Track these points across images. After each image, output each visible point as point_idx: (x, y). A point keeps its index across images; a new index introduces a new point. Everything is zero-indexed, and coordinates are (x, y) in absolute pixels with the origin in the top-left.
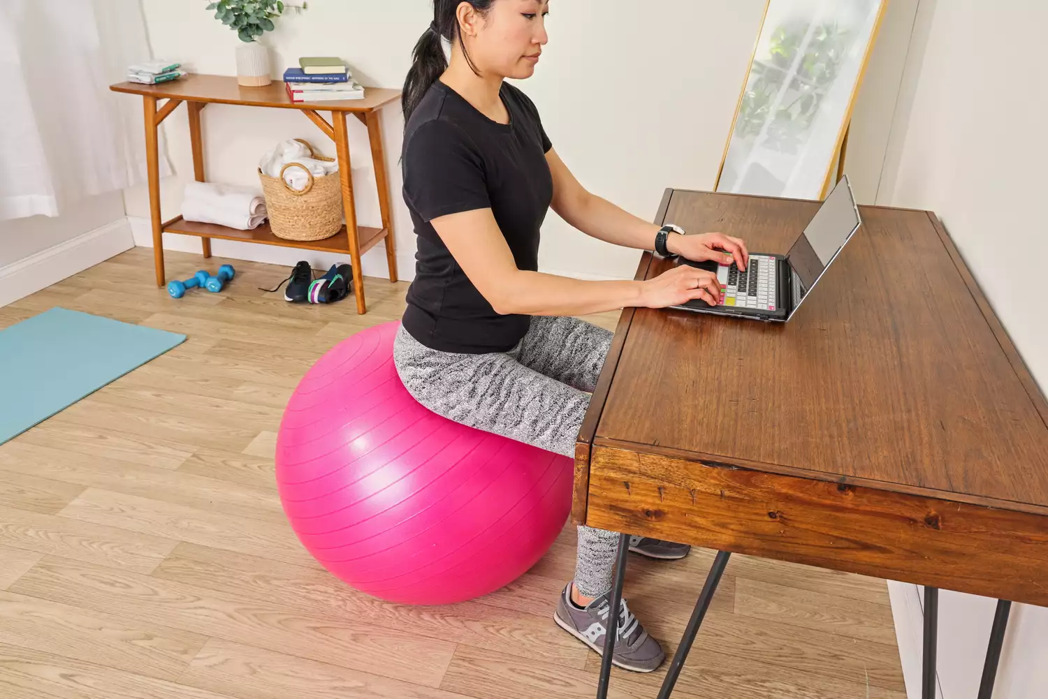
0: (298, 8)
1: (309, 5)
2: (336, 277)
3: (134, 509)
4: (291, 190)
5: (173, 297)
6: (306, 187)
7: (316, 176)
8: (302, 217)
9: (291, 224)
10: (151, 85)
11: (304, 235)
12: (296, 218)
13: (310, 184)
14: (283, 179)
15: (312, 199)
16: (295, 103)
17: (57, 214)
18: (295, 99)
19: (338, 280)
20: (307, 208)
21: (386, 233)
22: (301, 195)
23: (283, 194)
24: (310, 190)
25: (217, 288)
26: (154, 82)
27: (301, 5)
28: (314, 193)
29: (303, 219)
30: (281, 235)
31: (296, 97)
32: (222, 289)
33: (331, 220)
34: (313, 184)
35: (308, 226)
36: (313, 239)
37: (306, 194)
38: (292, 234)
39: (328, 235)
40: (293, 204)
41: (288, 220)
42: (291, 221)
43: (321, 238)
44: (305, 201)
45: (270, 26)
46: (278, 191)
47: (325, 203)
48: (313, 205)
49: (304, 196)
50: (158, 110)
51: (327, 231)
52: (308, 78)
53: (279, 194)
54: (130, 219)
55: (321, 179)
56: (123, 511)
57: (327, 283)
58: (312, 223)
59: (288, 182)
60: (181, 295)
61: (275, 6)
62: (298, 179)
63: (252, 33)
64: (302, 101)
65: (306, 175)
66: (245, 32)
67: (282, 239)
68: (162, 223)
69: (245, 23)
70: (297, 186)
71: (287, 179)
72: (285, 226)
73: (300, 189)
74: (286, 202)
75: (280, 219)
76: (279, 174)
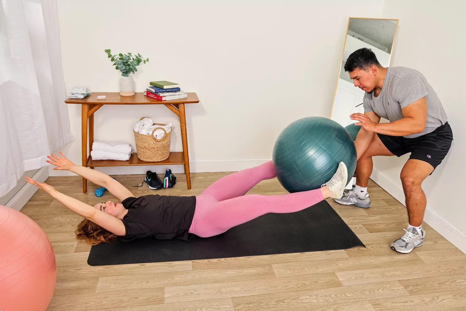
0: (145, 61)
2: (171, 175)
3: (195, 291)
4: (156, 140)
6: (164, 138)
7: (167, 132)
8: (160, 150)
9: (154, 154)
10: (82, 99)
11: (160, 159)
12: (157, 151)
13: (165, 135)
14: (153, 136)
16: (163, 102)
18: (163, 100)
20: (162, 147)
22: (160, 142)
23: (152, 142)
26: (84, 98)
29: (160, 152)
30: (148, 161)
31: (163, 99)
35: (161, 154)
36: (163, 160)
37: (163, 141)
38: (154, 159)
40: (157, 146)
41: (153, 153)
44: (162, 144)
46: (149, 141)
48: (165, 145)
51: (167, 156)
52: (165, 91)
53: (150, 142)
56: (192, 293)
57: (169, 178)
58: (163, 153)
60: (102, 195)
62: (159, 134)
63: (128, 73)
64: (166, 100)
65: (163, 132)
66: (125, 73)
70: (159, 138)
71: (155, 135)
72: (150, 156)
73: (160, 138)
74: (153, 145)
75: (148, 153)
76: (151, 134)
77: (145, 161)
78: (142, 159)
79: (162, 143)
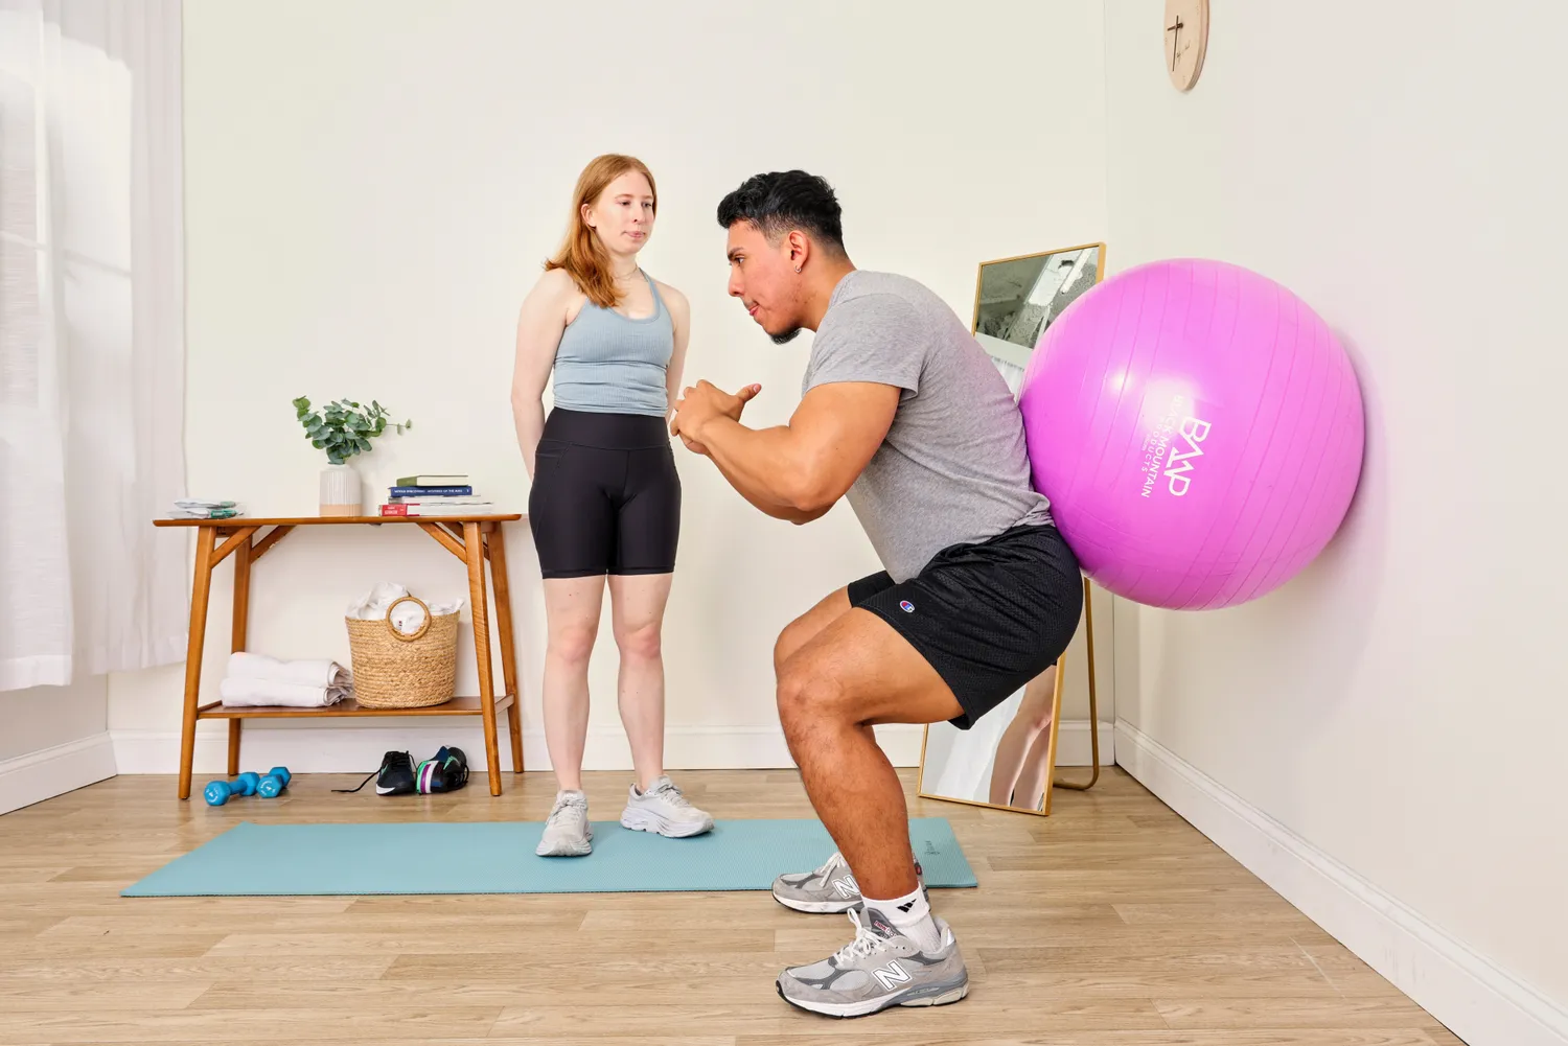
0: (399, 427)
1: (413, 426)
2: (450, 759)
4: (399, 634)
5: (212, 805)
6: (420, 630)
7: (433, 614)
8: (411, 671)
9: (394, 683)
11: (412, 698)
12: (403, 674)
13: (427, 622)
14: (389, 621)
15: (427, 646)
17: (69, 683)
19: (452, 763)
20: (419, 659)
21: (509, 701)
22: (412, 641)
23: (388, 641)
24: (426, 632)
25: (274, 791)
26: (210, 517)
27: (403, 423)
28: (429, 639)
29: (411, 677)
30: (376, 704)
32: (283, 791)
33: (446, 678)
34: (430, 625)
35: (417, 685)
36: (423, 704)
37: (418, 639)
38: (394, 699)
39: (441, 700)
40: (401, 654)
41: (389, 679)
42: (395, 679)
43: (431, 702)
44: (418, 649)
45: (367, 446)
46: (380, 639)
47: (441, 652)
48: (427, 655)
49: (416, 642)
50: (216, 548)
51: (440, 694)
52: (422, 491)
53: (381, 644)
54: (114, 735)
55: (440, 618)
57: (440, 765)
58: (423, 681)
59: (396, 625)
60: (224, 802)
61: (373, 421)
62: (410, 619)
63: (345, 454)
65: (421, 613)
66: (336, 453)
67: (377, 709)
68: (200, 705)
69: (340, 440)
70: (408, 629)
71: (395, 621)
72: (384, 688)
73: (412, 632)
74: (390, 653)
75: (380, 680)
76: (384, 616)
77: (366, 705)
78: (362, 702)
79: (417, 646)
